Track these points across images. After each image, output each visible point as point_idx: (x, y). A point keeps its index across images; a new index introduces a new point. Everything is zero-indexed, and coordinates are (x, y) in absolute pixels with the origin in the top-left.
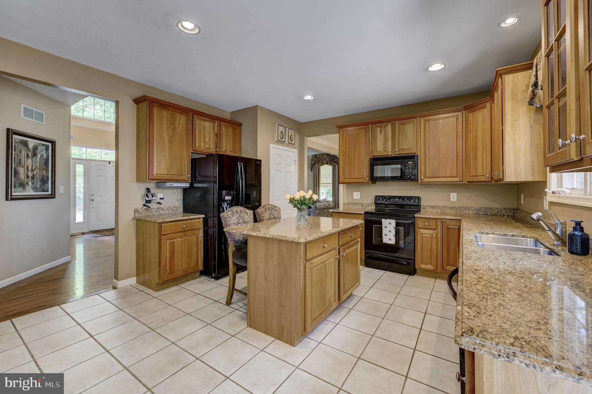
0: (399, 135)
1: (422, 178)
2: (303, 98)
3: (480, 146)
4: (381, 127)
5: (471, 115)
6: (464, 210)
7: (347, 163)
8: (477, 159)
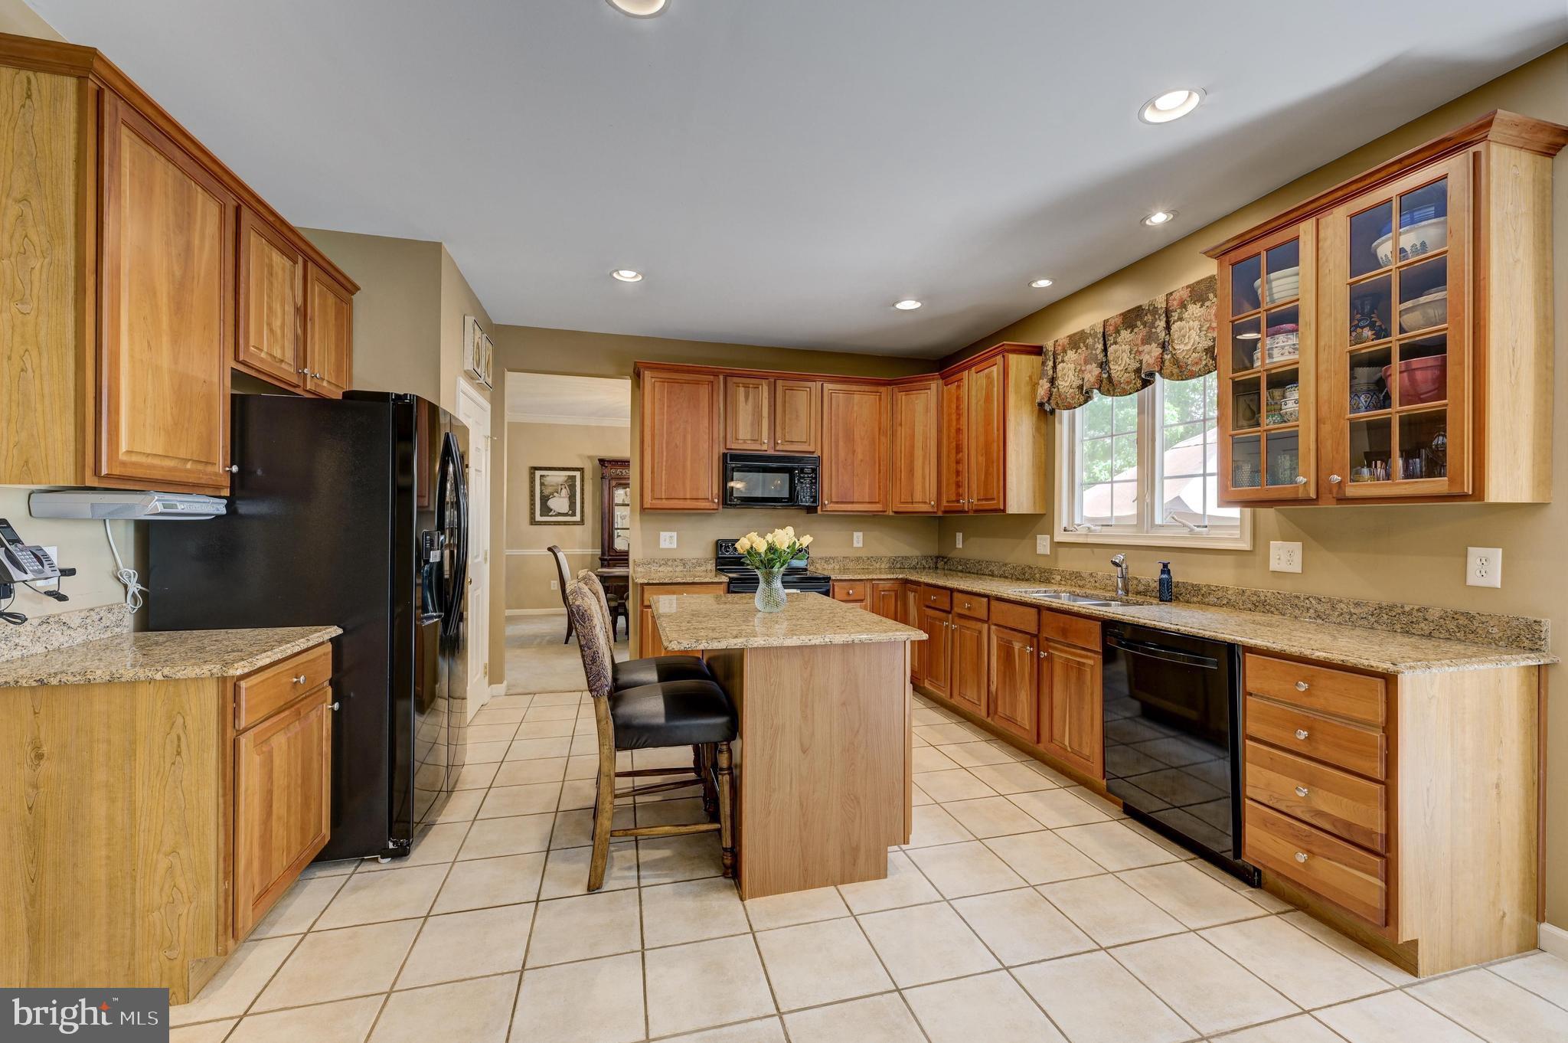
0: (784, 411)
1: (826, 502)
2: (611, 274)
3: (919, 453)
4: (746, 387)
5: (902, 397)
6: (874, 563)
7: (665, 459)
8: (913, 475)
